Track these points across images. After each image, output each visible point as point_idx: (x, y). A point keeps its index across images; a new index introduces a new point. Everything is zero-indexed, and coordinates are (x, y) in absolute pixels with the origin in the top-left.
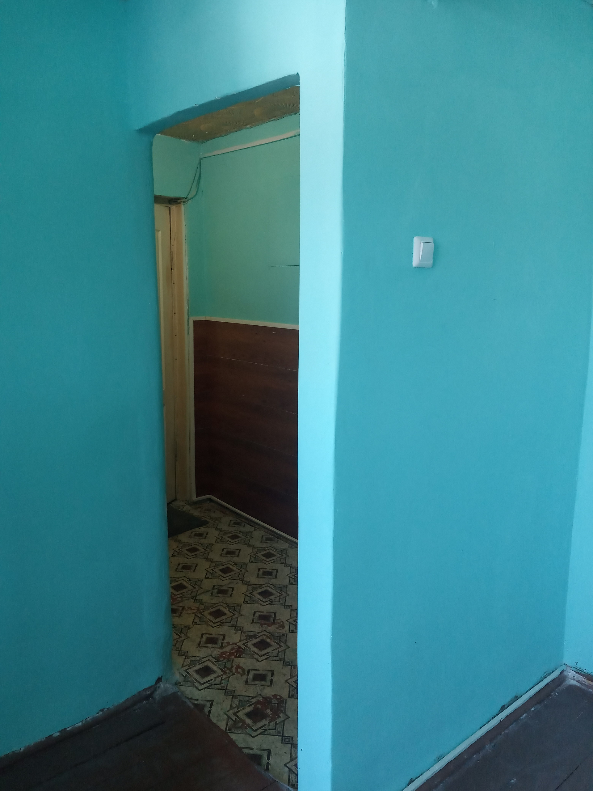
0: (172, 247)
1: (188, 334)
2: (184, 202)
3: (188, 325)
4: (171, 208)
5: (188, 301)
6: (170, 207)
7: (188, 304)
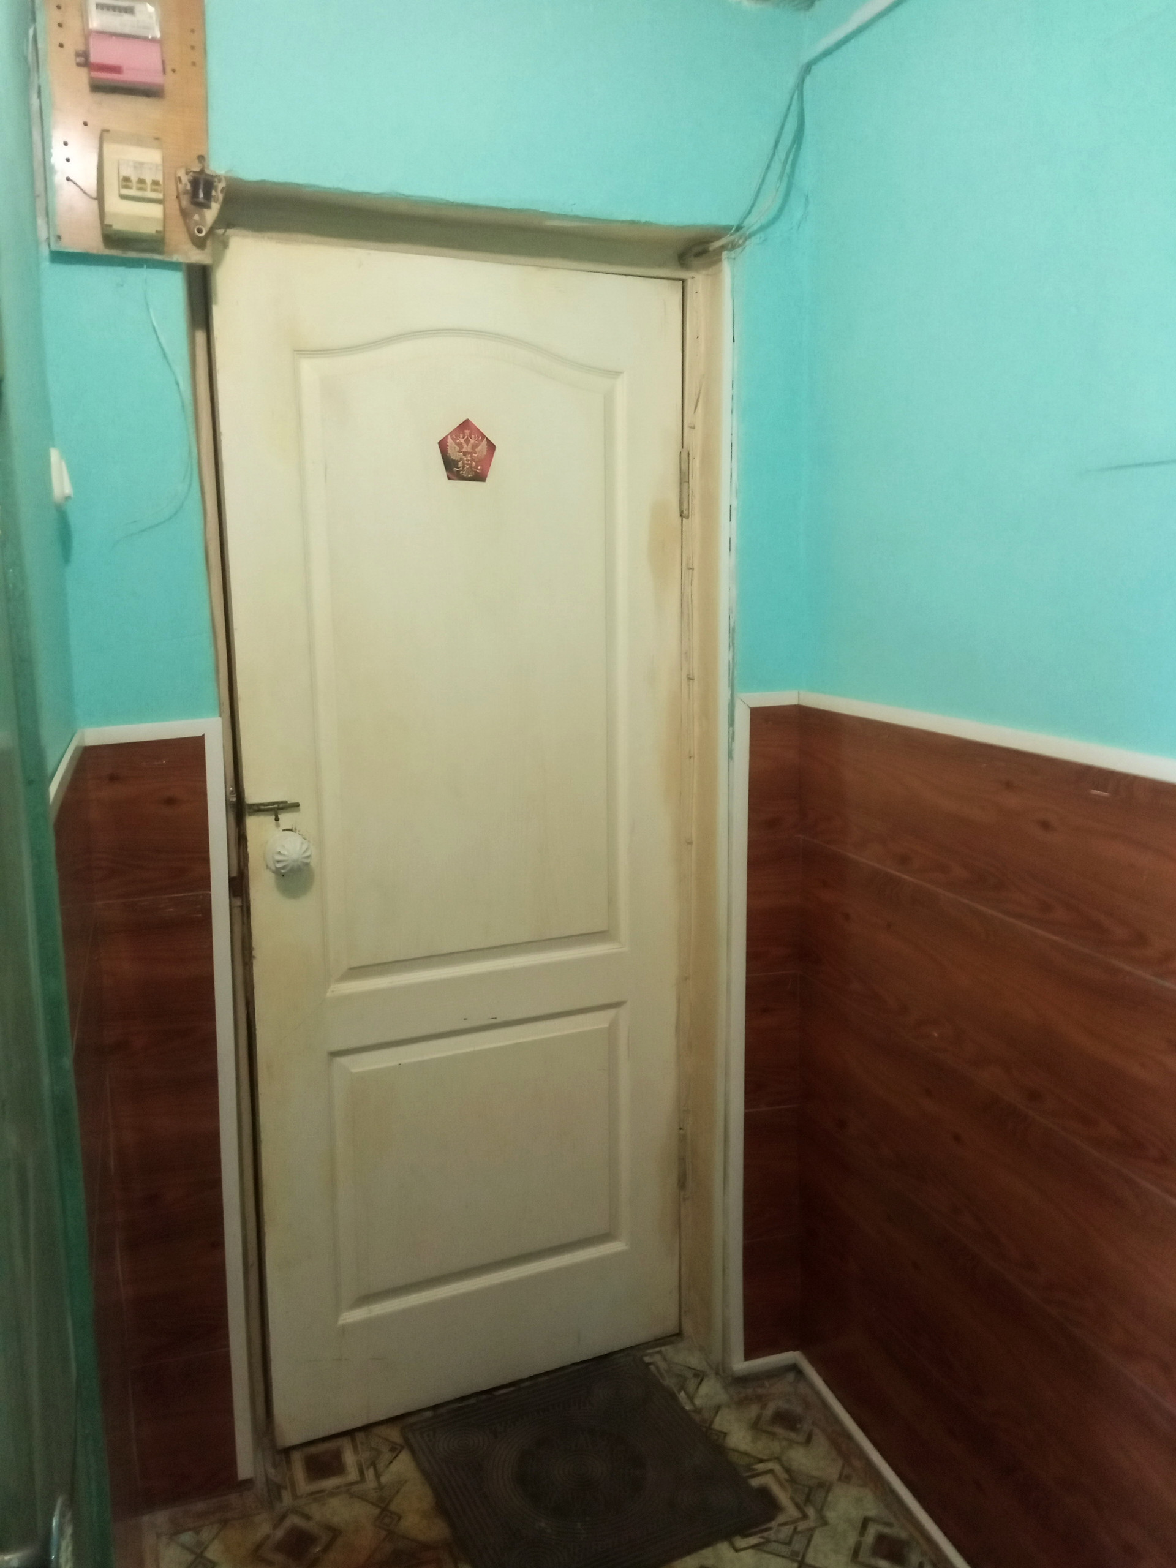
0: (685, 435)
1: (730, 756)
2: (732, 246)
3: (731, 722)
4: (689, 282)
5: (732, 631)
6: (683, 281)
7: (732, 645)
